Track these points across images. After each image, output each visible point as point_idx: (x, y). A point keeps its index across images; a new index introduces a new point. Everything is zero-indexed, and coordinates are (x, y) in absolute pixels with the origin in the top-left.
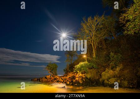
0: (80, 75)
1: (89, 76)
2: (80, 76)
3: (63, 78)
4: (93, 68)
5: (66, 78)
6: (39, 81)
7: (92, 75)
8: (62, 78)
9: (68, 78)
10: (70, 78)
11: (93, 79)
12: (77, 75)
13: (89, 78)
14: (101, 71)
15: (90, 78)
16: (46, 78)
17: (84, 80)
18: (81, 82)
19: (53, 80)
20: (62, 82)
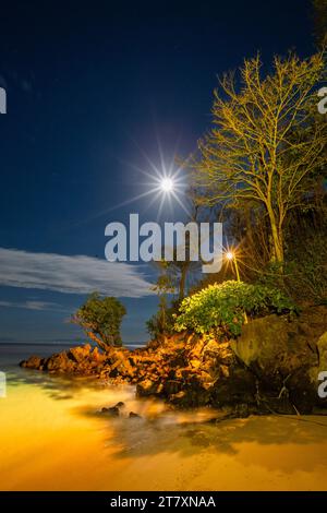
0: (207, 348)
1: (247, 353)
2: (207, 353)
3: (135, 358)
4: (271, 308)
5: (150, 359)
6: (46, 369)
7: (268, 345)
8: (131, 360)
9: (160, 358)
10: (166, 357)
11: (270, 366)
12: (199, 347)
13: (247, 363)
14: (312, 325)
15: (255, 363)
16: (71, 356)
17: (226, 372)
18: (208, 381)
19: (101, 366)
20: (129, 376)
